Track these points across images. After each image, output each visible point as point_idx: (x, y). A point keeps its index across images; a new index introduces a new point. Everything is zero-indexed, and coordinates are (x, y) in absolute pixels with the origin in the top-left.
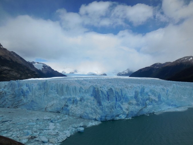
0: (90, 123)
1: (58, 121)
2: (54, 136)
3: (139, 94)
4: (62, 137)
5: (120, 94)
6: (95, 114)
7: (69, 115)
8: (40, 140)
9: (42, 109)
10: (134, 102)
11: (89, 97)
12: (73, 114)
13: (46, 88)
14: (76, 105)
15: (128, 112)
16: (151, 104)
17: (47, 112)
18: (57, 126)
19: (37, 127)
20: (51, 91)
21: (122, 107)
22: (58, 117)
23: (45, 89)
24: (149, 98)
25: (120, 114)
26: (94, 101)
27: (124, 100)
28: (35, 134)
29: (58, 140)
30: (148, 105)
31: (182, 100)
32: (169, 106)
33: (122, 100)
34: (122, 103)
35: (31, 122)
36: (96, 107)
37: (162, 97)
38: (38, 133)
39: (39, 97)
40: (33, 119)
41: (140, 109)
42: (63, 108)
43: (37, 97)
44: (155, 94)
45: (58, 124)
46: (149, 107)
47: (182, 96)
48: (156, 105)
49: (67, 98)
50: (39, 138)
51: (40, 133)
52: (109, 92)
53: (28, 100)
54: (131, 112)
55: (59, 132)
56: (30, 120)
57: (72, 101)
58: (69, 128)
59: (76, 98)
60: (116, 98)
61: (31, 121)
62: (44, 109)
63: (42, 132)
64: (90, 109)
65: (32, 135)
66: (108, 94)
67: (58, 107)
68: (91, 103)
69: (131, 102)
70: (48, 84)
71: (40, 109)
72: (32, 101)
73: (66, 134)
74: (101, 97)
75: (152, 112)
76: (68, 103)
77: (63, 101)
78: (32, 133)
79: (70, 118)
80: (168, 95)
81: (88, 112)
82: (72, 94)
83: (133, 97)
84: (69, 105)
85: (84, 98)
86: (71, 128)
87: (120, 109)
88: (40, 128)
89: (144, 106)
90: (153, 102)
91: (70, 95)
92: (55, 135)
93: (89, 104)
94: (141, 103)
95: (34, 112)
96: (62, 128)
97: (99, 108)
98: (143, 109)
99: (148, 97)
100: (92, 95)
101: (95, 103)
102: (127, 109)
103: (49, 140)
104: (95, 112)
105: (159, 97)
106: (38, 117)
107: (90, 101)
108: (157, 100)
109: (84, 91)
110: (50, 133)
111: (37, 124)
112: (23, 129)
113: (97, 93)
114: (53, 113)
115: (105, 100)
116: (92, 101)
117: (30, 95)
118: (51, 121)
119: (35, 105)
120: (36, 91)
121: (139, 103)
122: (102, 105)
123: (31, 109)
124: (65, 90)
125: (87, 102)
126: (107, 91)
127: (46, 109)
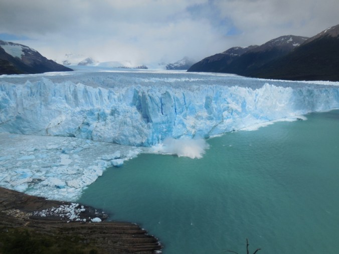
0: (130, 151)
2: (74, 176)
3: (213, 101)
4: (90, 177)
5: (182, 101)
6: (139, 136)
7: (92, 139)
8: (52, 185)
9: (40, 131)
10: (205, 114)
11: (128, 108)
12: (100, 138)
13: (43, 93)
14: (103, 123)
15: (195, 132)
16: (230, 118)
17: (50, 135)
18: (76, 159)
19: (38, 162)
20: (53, 98)
21: (185, 123)
22: (74, 143)
23: (40, 95)
24: (228, 107)
25: (182, 135)
26: (137, 115)
27: (188, 111)
28: (38, 174)
29: (84, 182)
30: (225, 119)
31: (277, 110)
32: (257, 119)
33: (185, 112)
34: (185, 116)
35: (24, 155)
36: (141, 124)
37: (247, 106)
38: (44, 173)
39: (32, 111)
40: (28, 150)
41: (213, 126)
42: (79, 128)
43: (27, 109)
44: (238, 101)
45: (76, 156)
46: (227, 122)
47: (277, 103)
48: (238, 119)
49: (86, 111)
50: (49, 181)
51: (47, 172)
52: (164, 98)
53: (10, 115)
54: (200, 130)
55: (81, 169)
56: (22, 152)
57: (96, 116)
58: (96, 161)
59: (104, 110)
60: (176, 109)
61: (24, 153)
62: (44, 132)
63: (51, 170)
64: (131, 128)
65: (34, 177)
67: (70, 126)
68: (131, 118)
69: (200, 114)
70: (46, 84)
71: (36, 132)
72: (18, 118)
73: (95, 171)
74: (149, 107)
75: (231, 130)
76: (89, 120)
77: (79, 116)
78: (32, 174)
79: (95, 144)
80: (257, 102)
81: (127, 133)
82: (94, 104)
83: (203, 107)
84: (91, 122)
85: (118, 110)
86: (99, 161)
87: (181, 126)
88: (44, 164)
89: (219, 121)
90: (233, 113)
91: (92, 105)
92: (75, 174)
93: (128, 120)
94: (214, 116)
95: (24, 137)
96: (83, 162)
97: (146, 126)
98: (217, 125)
99: (226, 105)
100: (133, 104)
101: (139, 116)
102: (192, 126)
103: (66, 183)
104: (140, 134)
105: (243, 105)
106: (36, 145)
107: (129, 114)
108: (240, 110)
109: (116, 97)
110: (66, 172)
111: (37, 157)
112: (13, 167)
113: (141, 100)
114: (62, 138)
115: (158, 112)
116: (134, 115)
117: (13, 107)
118: (61, 151)
119: (26, 124)
120: (23, 98)
121: (212, 115)
122: (152, 122)
123: (18, 131)
124: (80, 96)
125: (125, 117)
126: (160, 96)
127: (49, 132)
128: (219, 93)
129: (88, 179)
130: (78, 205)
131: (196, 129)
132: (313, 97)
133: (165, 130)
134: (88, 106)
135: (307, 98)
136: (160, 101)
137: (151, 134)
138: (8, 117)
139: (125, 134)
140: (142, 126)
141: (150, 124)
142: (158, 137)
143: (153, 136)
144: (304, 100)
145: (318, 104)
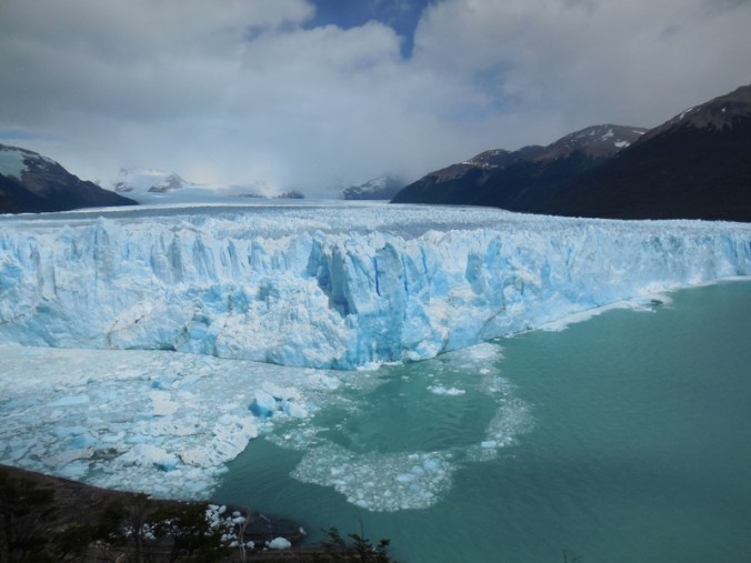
2: (192, 439)
3: (484, 264)
4: (233, 441)
5: (419, 266)
6: (327, 345)
8: (145, 462)
9: (93, 338)
10: (467, 292)
11: (299, 282)
12: (235, 352)
13: (103, 252)
14: (242, 316)
15: (449, 333)
16: (519, 301)
17: (117, 348)
18: (187, 400)
19: (100, 410)
20: (125, 262)
21: (427, 314)
22: (178, 365)
23: (95, 258)
24: (515, 278)
25: (422, 341)
26: (320, 298)
27: (433, 287)
28: (108, 438)
29: (221, 453)
30: (509, 303)
31: (612, 282)
32: (573, 302)
33: (426, 288)
34: (426, 297)
35: (65, 394)
36: (330, 318)
37: (552, 275)
38: (122, 434)
39: (74, 293)
40: (72, 383)
41: (486, 319)
42: (185, 330)
43: (63, 290)
44: (533, 262)
45: (187, 395)
46: (514, 309)
47: (612, 267)
48: (535, 303)
49: (200, 290)
50: (137, 452)
51: (128, 434)
52: (381, 258)
53: (24, 303)
54: (459, 330)
55: (204, 424)
56: (59, 388)
57: (225, 301)
59: (242, 288)
60: (406, 283)
61: (65, 389)
62: (102, 340)
63: (135, 429)
64: (308, 328)
66: (375, 266)
67: (163, 327)
68: (308, 304)
69: (457, 294)
70: (108, 233)
71: (83, 339)
72: (41, 309)
74: (350, 280)
75: (522, 327)
76: (209, 310)
77: (184, 302)
79: (224, 365)
80: (572, 266)
81: (300, 340)
82: (219, 274)
83: (464, 277)
84: (212, 316)
85: (275, 287)
87: (419, 320)
88: (114, 414)
89: (498, 309)
90: (525, 291)
91: (214, 277)
92: (194, 435)
93: (301, 308)
94: (488, 297)
96: (205, 407)
97: (343, 323)
98: (494, 317)
99: (510, 273)
100: (310, 272)
101: (323, 300)
102: (442, 321)
103: (180, 458)
104: (328, 339)
105: (545, 275)
106: (89, 370)
108: (538, 283)
109: (267, 259)
110: (172, 431)
111: (95, 399)
112: (44, 424)
113: (330, 264)
114: (149, 352)
115: (368, 291)
116: (313, 297)
117: (31, 284)
118: (151, 382)
119: (60, 323)
120: (55, 265)
121: (482, 296)
122: (356, 312)
123: (41, 341)
124: (187, 257)
125: (292, 302)
126: (373, 254)
127: (112, 340)
128: (496, 246)
129: (227, 445)
130: (223, 508)
131: (451, 327)
132: (681, 253)
133: (384, 330)
134: (205, 280)
135: (670, 255)
136: (372, 264)
137: (356, 341)
138: (17, 308)
139: (294, 340)
140: (334, 323)
141: (352, 317)
142: (370, 346)
143: (359, 344)
144: (666, 261)
145: (694, 268)
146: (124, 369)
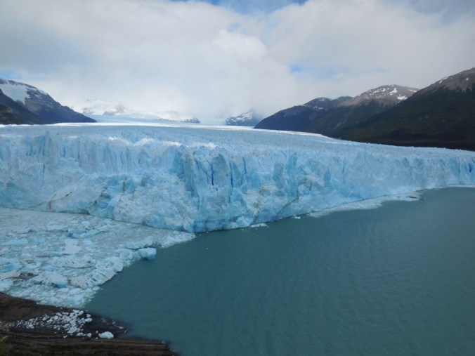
0: (169, 237)
1: (88, 234)
2: (81, 270)
3: (284, 170)
4: (104, 273)
5: (241, 170)
6: (179, 216)
7: (113, 219)
8: (47, 282)
9: (40, 204)
10: (273, 188)
11: (166, 176)
12: (125, 218)
13: (48, 152)
14: (130, 195)
15: (258, 212)
16: (309, 194)
17: (54, 211)
18: (87, 246)
19: (33, 249)
20: (62, 158)
21: (244, 199)
22: (86, 224)
23: (44, 154)
24: (306, 179)
25: (240, 216)
26: (178, 186)
27: (250, 183)
28: (31, 266)
29: (95, 280)
30: (301, 195)
31: (373, 185)
32: (346, 197)
33: (245, 183)
34: (245, 190)
35: (12, 238)
36: (183, 199)
37: (332, 179)
38: (39, 264)
39: (30, 176)
40: (19, 232)
41: (284, 204)
42: (96, 202)
43: (23, 173)
44: (319, 170)
45: (87, 242)
46: (304, 199)
47: (374, 176)
48: (319, 196)
49: (106, 178)
50: (44, 276)
51: (44, 264)
52: (215, 163)
54: (265, 210)
55: (94, 261)
56: (10, 234)
57: (121, 186)
58: (118, 251)
59: (131, 177)
60: (232, 180)
61: (14, 235)
62: (45, 207)
63: (49, 261)
64: (169, 205)
65: (23, 271)
66: (212, 168)
67: (82, 199)
68: (169, 190)
69: (266, 187)
70: (53, 140)
71: (34, 206)
72: (10, 185)
73: (112, 264)
74: (195, 175)
75: (309, 210)
76: (110, 191)
77: (96, 185)
78: (21, 266)
79: (117, 225)
80: (346, 174)
81: (163, 211)
82: (119, 168)
83: (271, 177)
84: (112, 195)
85: (151, 178)
86: (122, 249)
87: (239, 203)
88: (40, 252)
89: (293, 198)
90: (312, 188)
91: (116, 169)
92: (83, 268)
93: (165, 192)
94: (286, 191)
95: (16, 212)
96: (98, 251)
97: (190, 202)
98: (290, 203)
99: (303, 176)
100: (171, 171)
101: (181, 189)
102: (255, 204)
103: (69, 281)
104: (180, 212)
105: (327, 178)
106: (32, 224)
107: (166, 185)
108: (322, 183)
109: (150, 160)
110: (70, 264)
111: (31, 242)
113: (185, 165)
114: (71, 215)
115: (206, 184)
116: (173, 186)
117: (4, 169)
118: (68, 233)
119: (20, 194)
120: (19, 158)
121: (283, 190)
122: (198, 196)
123: (9, 204)
124: (99, 157)
125: (161, 188)
126: (211, 161)
127: (52, 206)
128: (294, 159)
129: (101, 276)
130: (82, 312)
131: (260, 208)
132: (422, 169)
134: (111, 172)
135: (415, 170)
136: (210, 167)
139: (159, 212)
140: (184, 202)
141: (195, 199)
144: (411, 173)
145: (430, 179)
146: (53, 225)
